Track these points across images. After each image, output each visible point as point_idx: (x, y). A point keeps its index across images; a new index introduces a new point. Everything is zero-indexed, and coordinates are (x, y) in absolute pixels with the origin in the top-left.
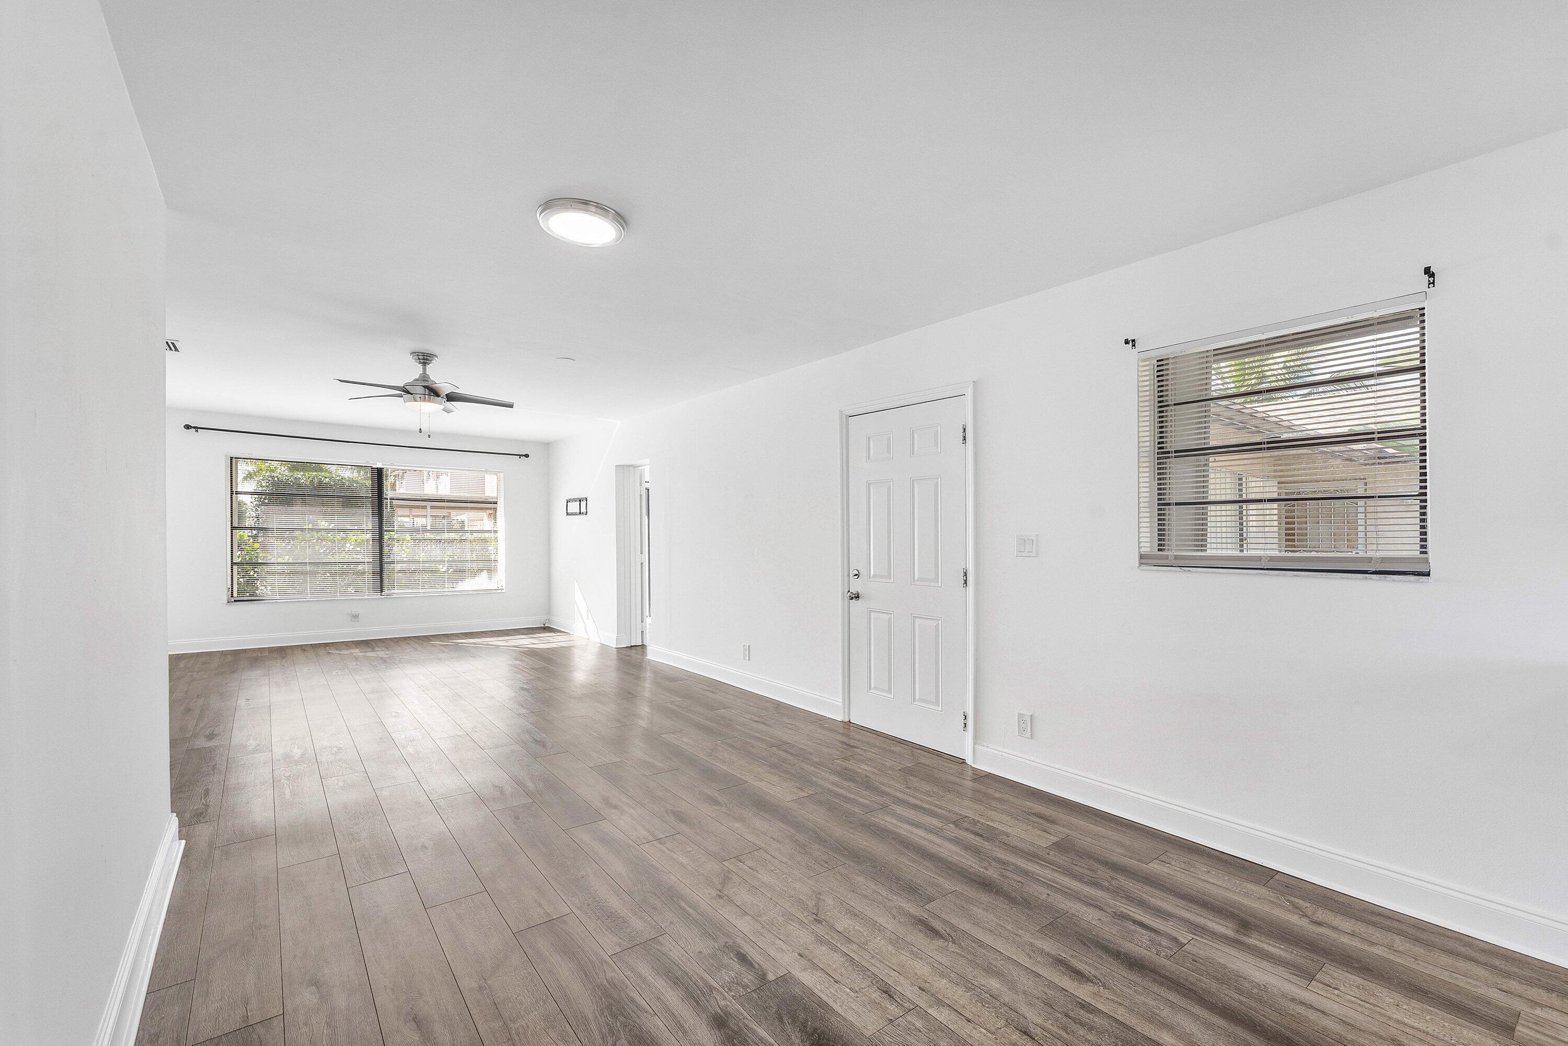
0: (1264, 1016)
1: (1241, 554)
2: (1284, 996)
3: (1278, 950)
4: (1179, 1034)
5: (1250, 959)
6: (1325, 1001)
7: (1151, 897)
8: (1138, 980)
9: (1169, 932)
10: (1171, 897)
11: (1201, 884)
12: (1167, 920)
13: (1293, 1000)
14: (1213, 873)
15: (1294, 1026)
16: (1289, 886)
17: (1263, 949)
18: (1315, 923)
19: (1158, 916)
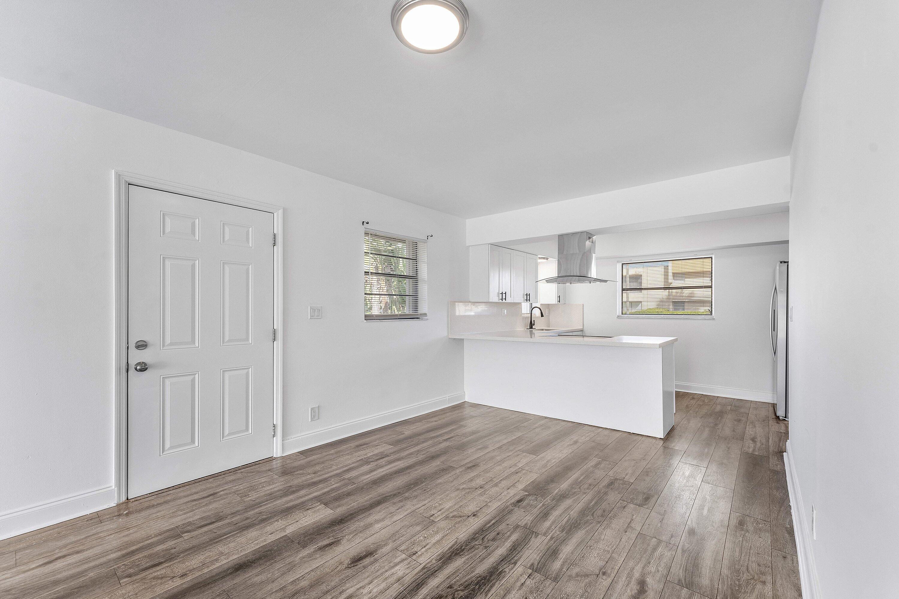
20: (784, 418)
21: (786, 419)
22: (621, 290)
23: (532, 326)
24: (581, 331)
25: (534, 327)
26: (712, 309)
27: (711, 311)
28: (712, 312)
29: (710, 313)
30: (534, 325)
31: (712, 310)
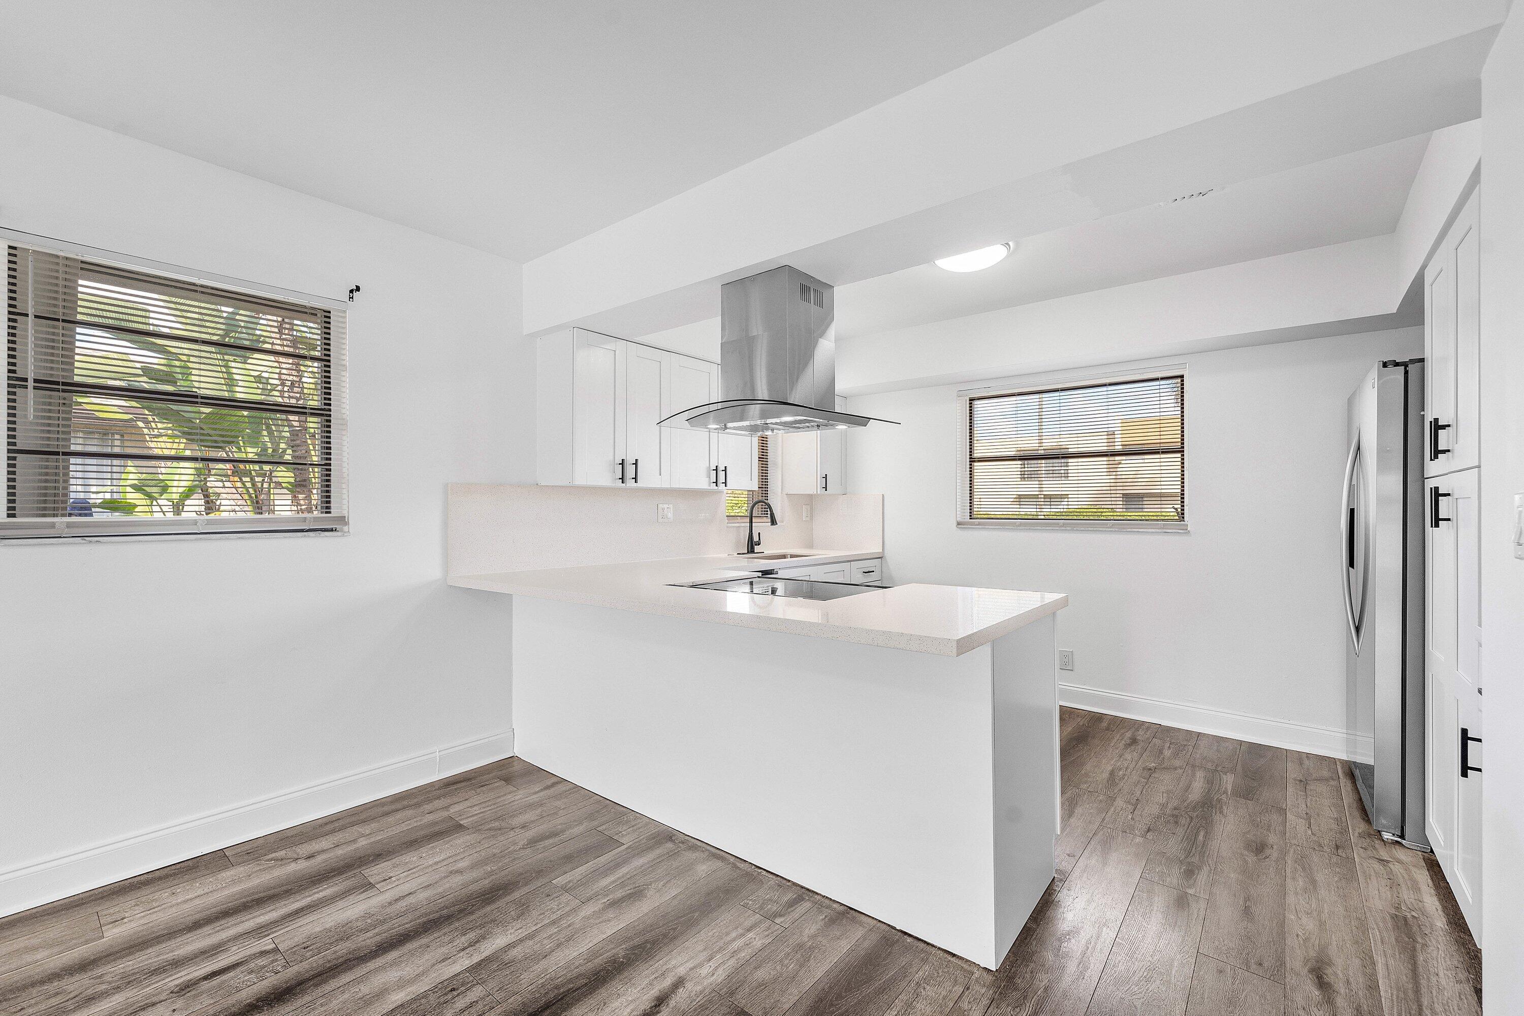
0: (400, 926)
1: (177, 518)
2: (383, 907)
3: (328, 891)
4: (396, 987)
5: (326, 911)
6: (400, 888)
7: (172, 951)
8: (307, 998)
9: (249, 953)
10: (189, 935)
11: (186, 906)
12: (226, 950)
13: (390, 904)
14: (178, 891)
15: (418, 913)
16: (249, 851)
17: (319, 899)
18: (308, 858)
19: (215, 954)
20: (1399, 840)
21: (1404, 842)
22: (968, 460)
23: (753, 548)
24: (879, 558)
25: (757, 549)
26: (1183, 506)
27: (1179, 510)
28: (1183, 514)
29: (1177, 518)
30: (759, 544)
31: (1183, 510)
